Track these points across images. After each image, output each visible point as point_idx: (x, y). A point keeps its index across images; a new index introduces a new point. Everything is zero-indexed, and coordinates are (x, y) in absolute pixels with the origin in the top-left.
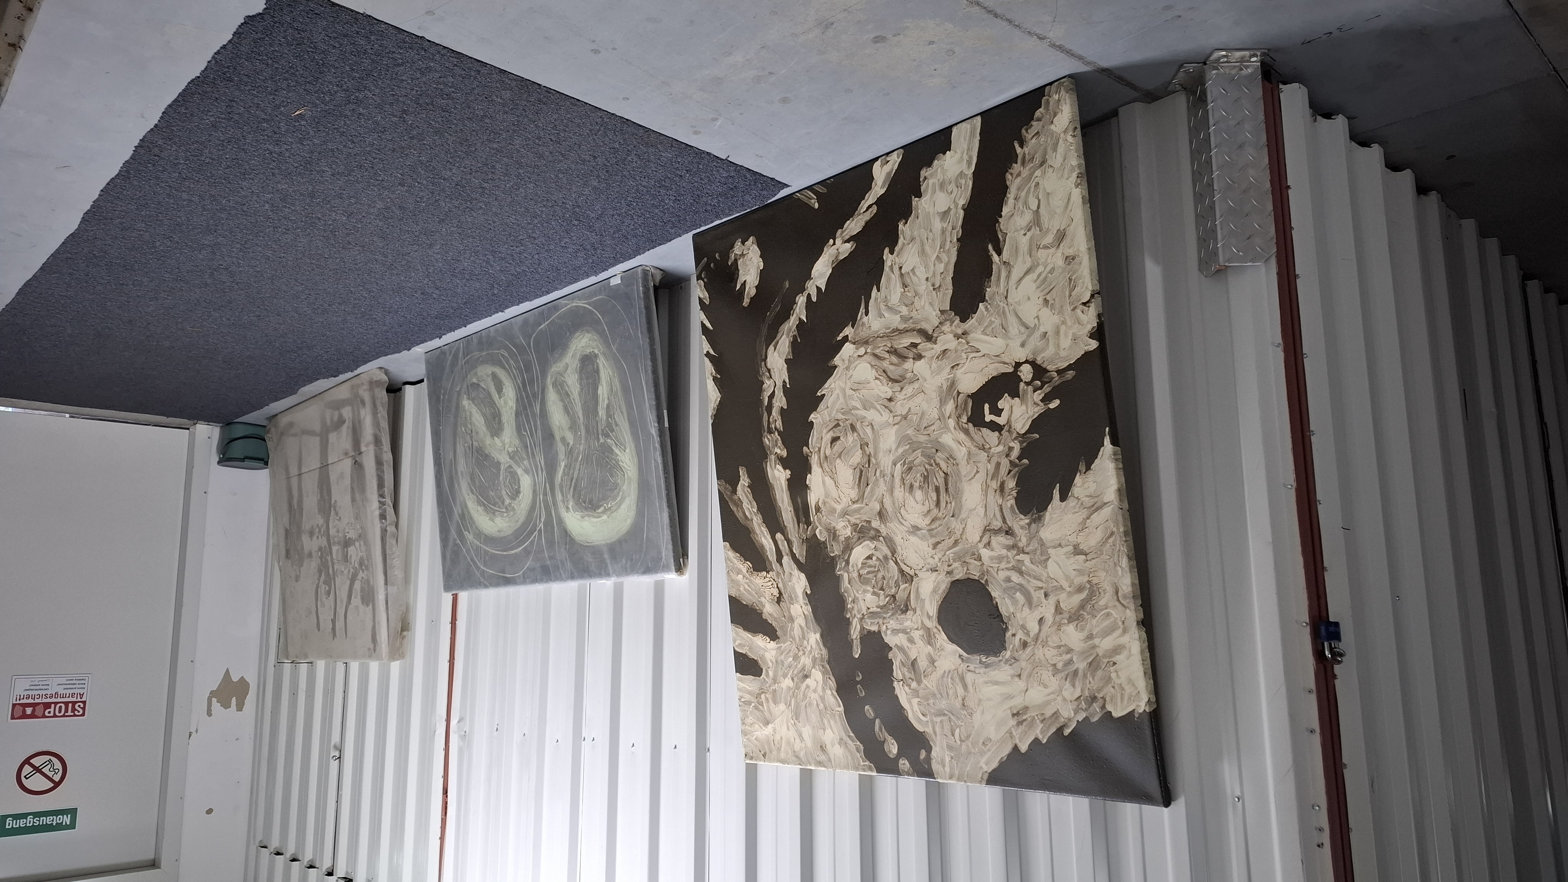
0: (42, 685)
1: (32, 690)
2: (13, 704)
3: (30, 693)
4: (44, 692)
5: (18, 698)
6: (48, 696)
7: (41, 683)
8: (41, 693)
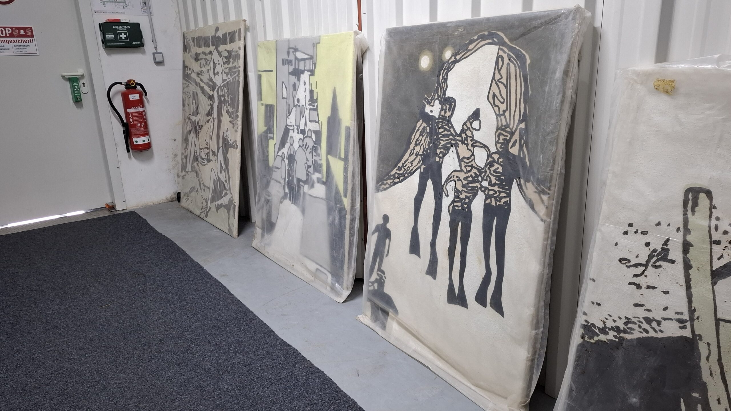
0: (19, 49)
1: (25, 46)
2: (33, 37)
3: (25, 44)
4: (16, 44)
5: (31, 41)
6: (13, 42)
7: (21, 50)
8: (18, 44)
